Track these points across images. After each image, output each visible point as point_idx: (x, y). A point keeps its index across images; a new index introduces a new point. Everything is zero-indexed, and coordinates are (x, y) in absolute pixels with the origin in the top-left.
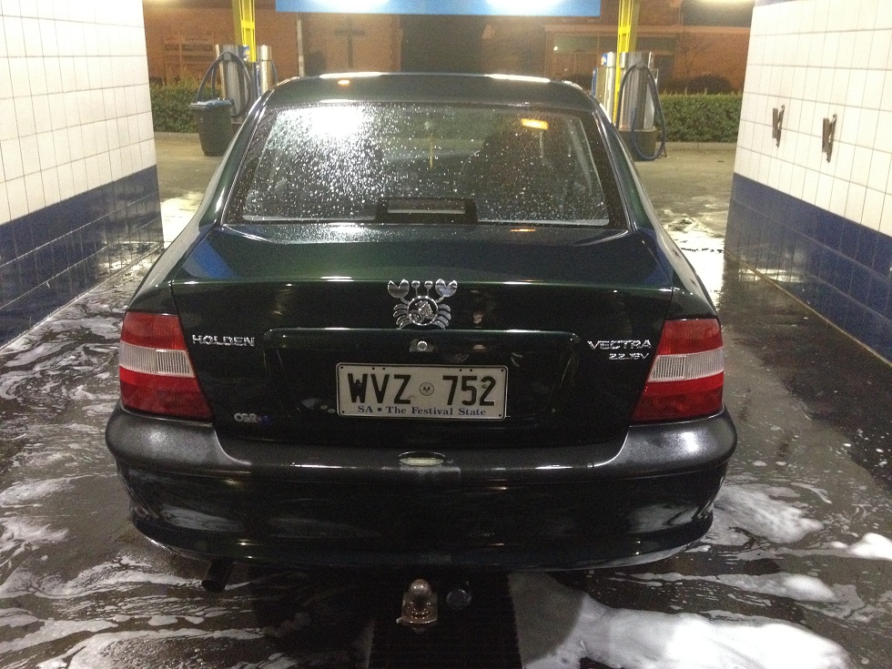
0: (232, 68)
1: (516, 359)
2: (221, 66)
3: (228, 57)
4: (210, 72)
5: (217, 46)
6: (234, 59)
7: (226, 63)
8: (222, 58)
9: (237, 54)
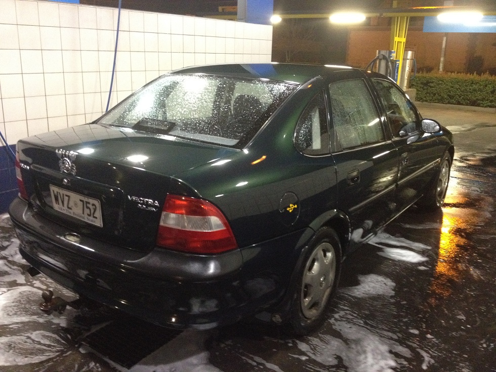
0: (383, 63)
1: (104, 198)
2: (378, 62)
3: (381, 57)
4: (370, 64)
5: (378, 51)
6: (384, 58)
7: (381, 60)
8: (378, 58)
9: (387, 56)
